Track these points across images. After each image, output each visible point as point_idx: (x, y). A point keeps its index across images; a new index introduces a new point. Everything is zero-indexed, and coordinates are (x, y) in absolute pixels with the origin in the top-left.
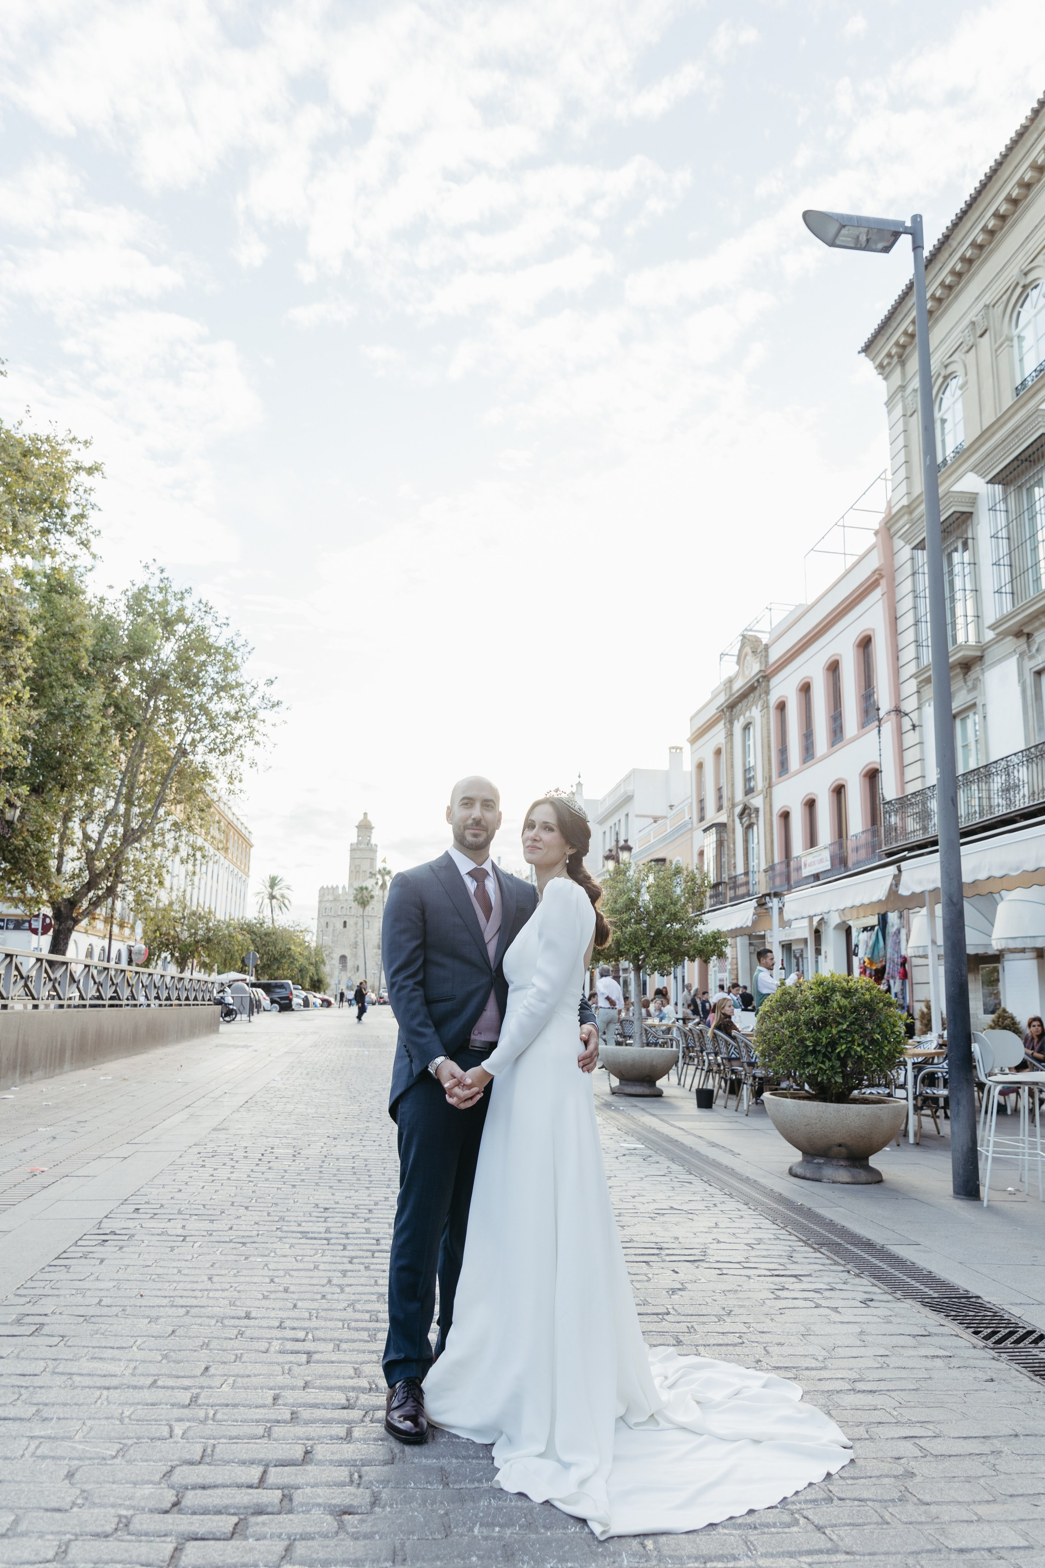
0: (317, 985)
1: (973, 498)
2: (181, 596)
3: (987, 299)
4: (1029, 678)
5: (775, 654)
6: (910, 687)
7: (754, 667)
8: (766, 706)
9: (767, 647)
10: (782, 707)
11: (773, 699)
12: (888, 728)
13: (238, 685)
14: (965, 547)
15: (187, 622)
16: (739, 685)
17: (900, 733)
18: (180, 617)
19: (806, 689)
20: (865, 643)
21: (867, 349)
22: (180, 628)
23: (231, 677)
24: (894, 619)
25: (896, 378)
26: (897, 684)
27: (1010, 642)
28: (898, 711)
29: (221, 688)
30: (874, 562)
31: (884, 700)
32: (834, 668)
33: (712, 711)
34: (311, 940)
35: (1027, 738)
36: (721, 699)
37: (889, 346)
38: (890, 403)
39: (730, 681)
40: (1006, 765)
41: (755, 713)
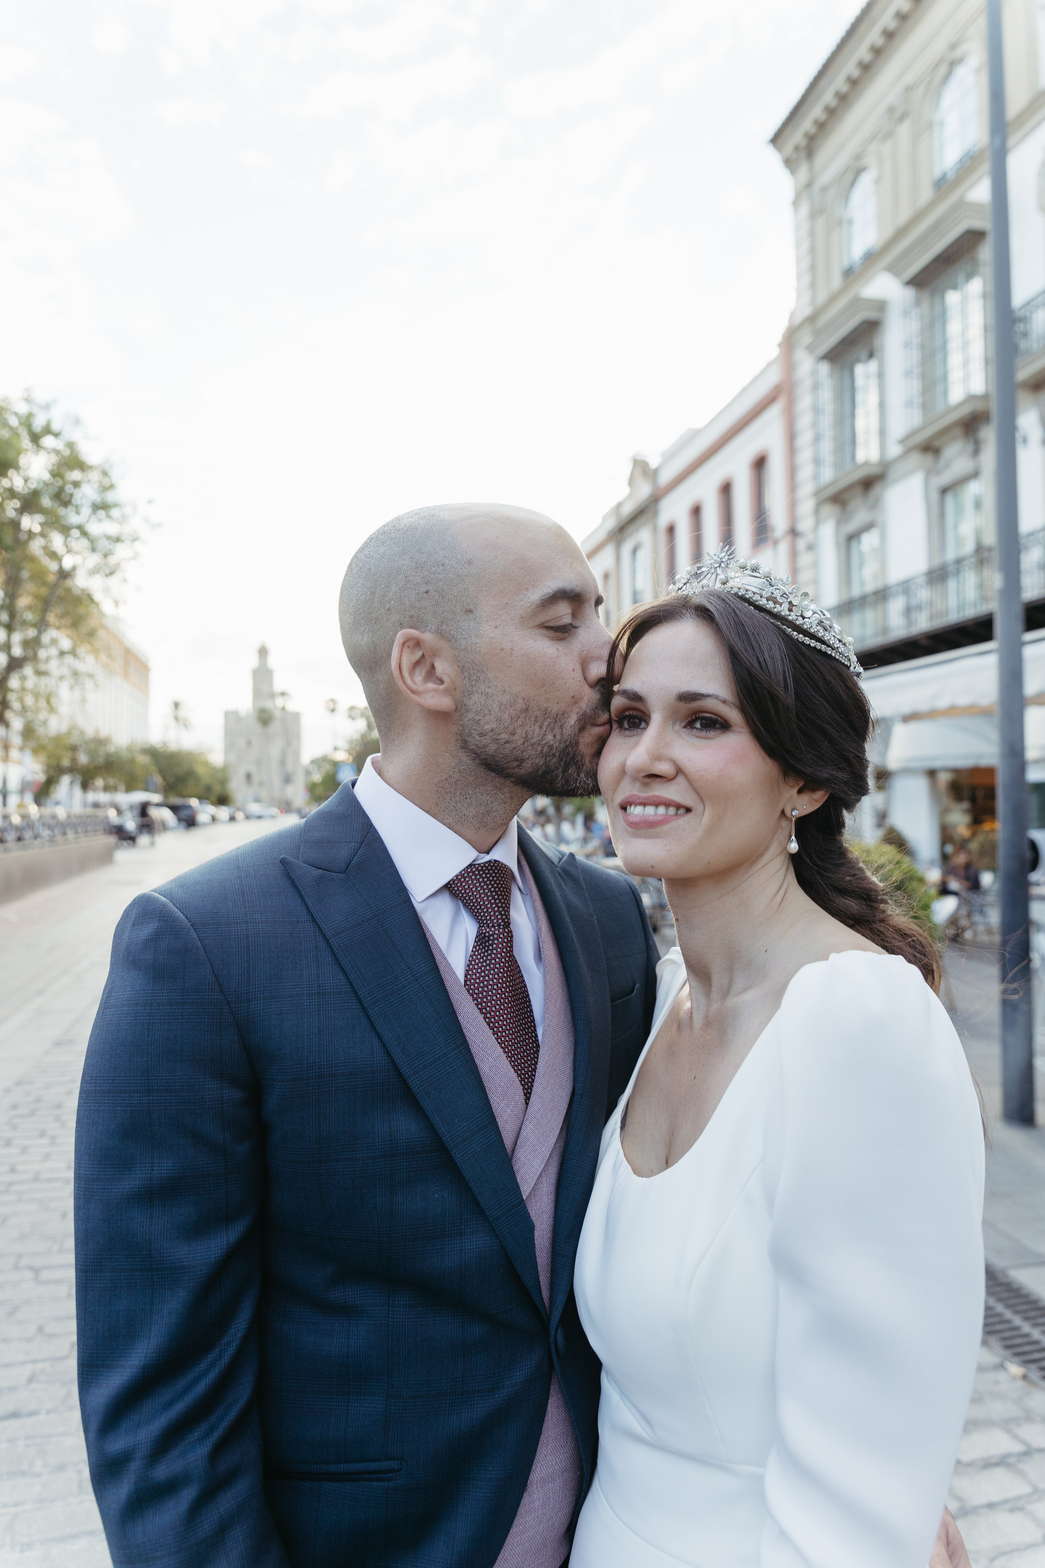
0: (223, 800)
1: (881, 305)
2: (47, 407)
3: (909, 78)
4: (935, 496)
5: (665, 478)
6: (807, 506)
7: (645, 491)
8: (655, 529)
9: (656, 472)
10: (671, 530)
11: (663, 520)
12: (783, 548)
13: (116, 505)
14: (871, 355)
15: (56, 435)
16: (628, 509)
17: (794, 554)
18: (47, 430)
19: (696, 511)
20: (760, 463)
21: (776, 140)
22: (48, 441)
23: (110, 497)
24: (791, 436)
25: (803, 172)
26: (793, 504)
27: (916, 458)
28: (793, 533)
29: (101, 507)
30: (774, 377)
31: (778, 520)
32: (726, 489)
33: (601, 535)
34: (217, 758)
35: (930, 557)
36: (611, 524)
37: (797, 137)
38: (796, 203)
39: (619, 506)
40: (906, 587)
41: (644, 535)
